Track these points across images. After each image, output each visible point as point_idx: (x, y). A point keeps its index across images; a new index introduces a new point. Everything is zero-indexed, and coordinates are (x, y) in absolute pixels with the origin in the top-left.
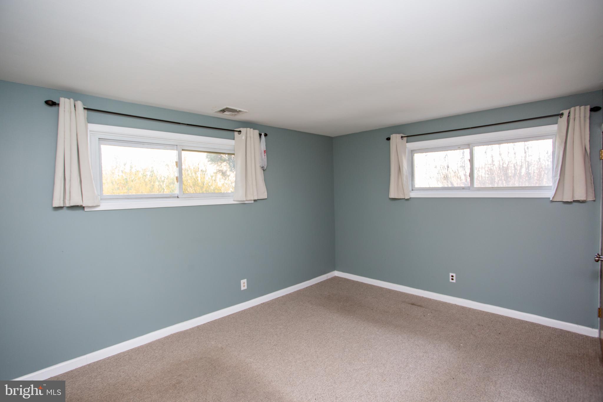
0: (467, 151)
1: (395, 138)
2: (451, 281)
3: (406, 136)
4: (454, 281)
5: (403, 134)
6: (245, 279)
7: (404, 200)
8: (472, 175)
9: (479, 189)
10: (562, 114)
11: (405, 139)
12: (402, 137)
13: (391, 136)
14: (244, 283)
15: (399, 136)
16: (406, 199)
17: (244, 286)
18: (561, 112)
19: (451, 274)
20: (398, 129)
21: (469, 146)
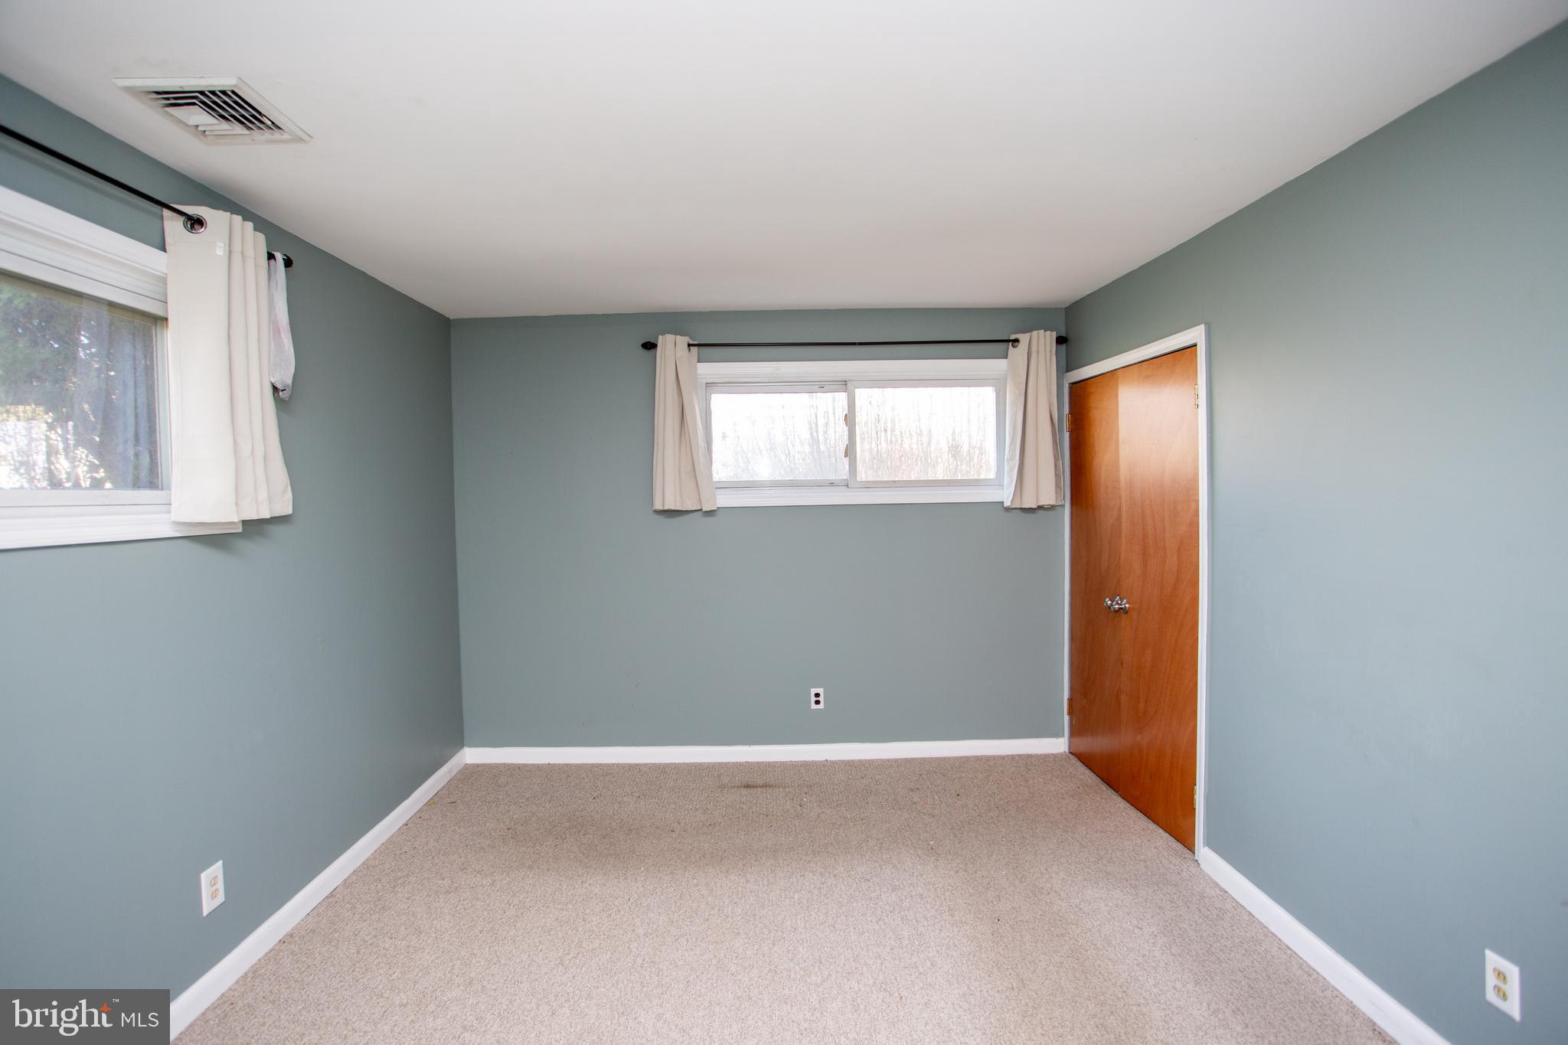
0: (842, 397)
1: (672, 348)
2: (814, 706)
3: (696, 343)
4: (821, 706)
5: (692, 339)
6: (217, 861)
7: (700, 513)
8: (850, 452)
9: (868, 486)
10: (1017, 341)
11: (694, 350)
12: (689, 345)
13: (660, 337)
14: (213, 882)
15: (684, 341)
16: (706, 512)
17: (214, 895)
18: (1013, 337)
19: (814, 691)
20: (676, 321)
21: (844, 385)
